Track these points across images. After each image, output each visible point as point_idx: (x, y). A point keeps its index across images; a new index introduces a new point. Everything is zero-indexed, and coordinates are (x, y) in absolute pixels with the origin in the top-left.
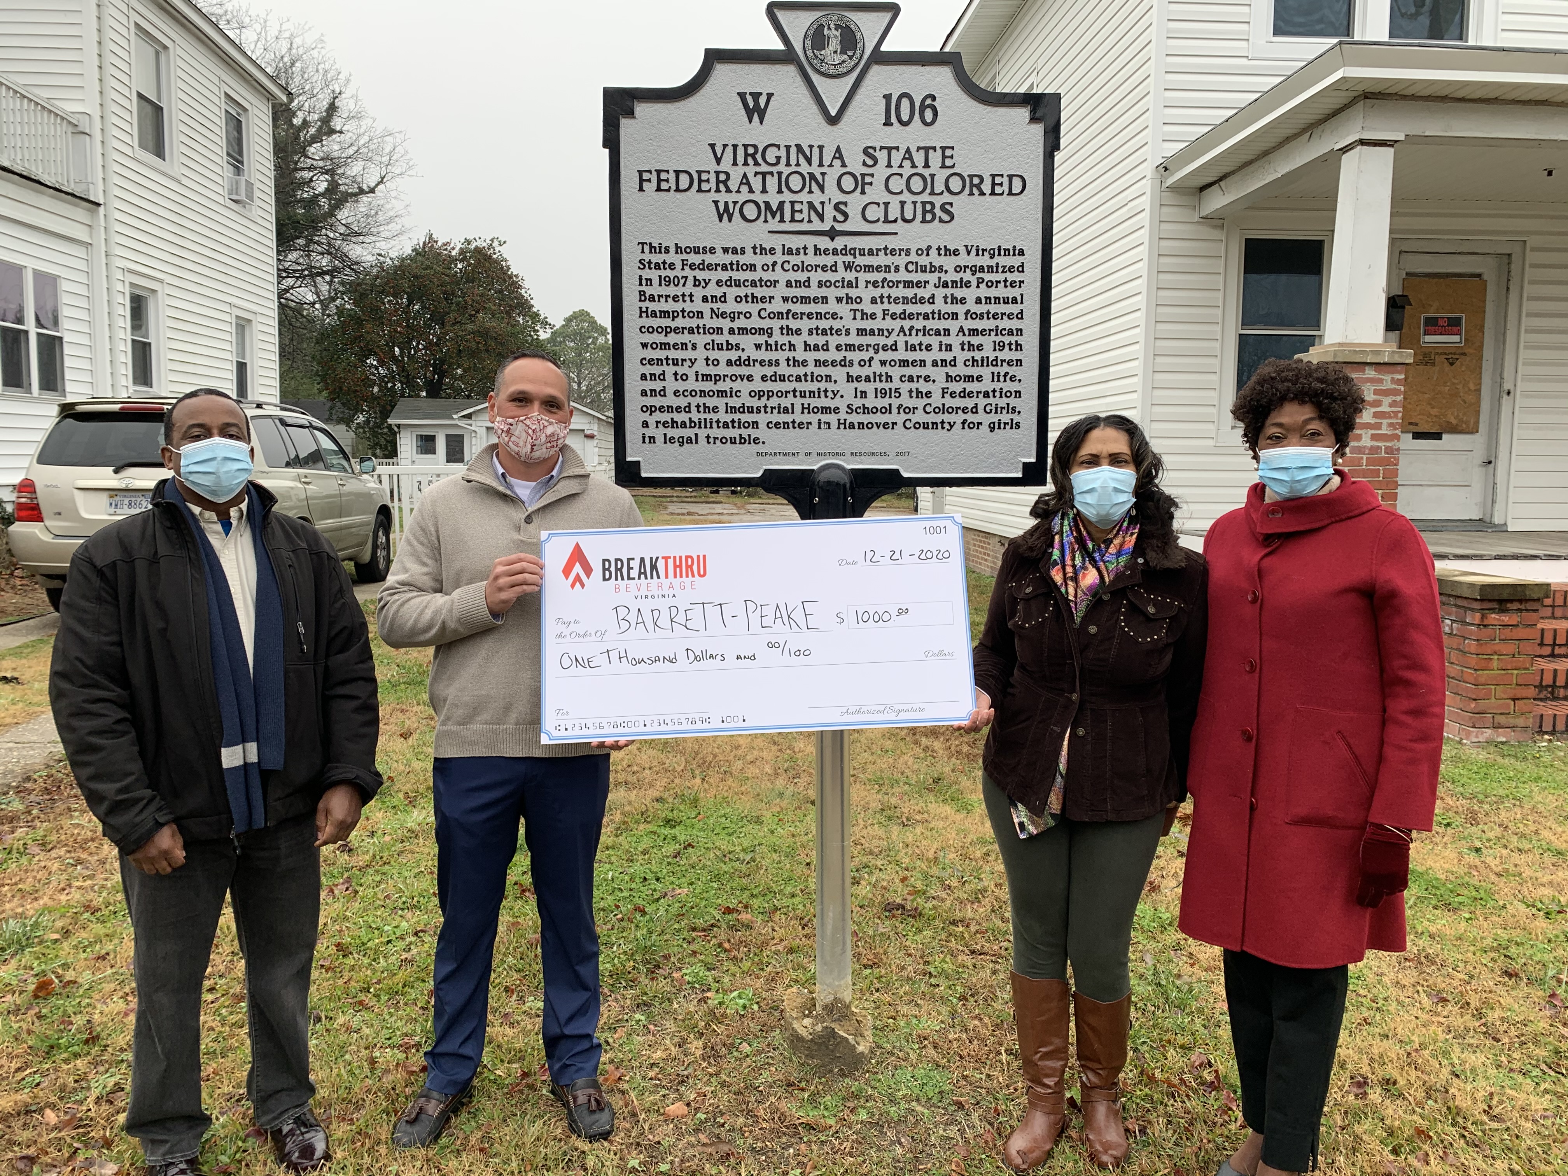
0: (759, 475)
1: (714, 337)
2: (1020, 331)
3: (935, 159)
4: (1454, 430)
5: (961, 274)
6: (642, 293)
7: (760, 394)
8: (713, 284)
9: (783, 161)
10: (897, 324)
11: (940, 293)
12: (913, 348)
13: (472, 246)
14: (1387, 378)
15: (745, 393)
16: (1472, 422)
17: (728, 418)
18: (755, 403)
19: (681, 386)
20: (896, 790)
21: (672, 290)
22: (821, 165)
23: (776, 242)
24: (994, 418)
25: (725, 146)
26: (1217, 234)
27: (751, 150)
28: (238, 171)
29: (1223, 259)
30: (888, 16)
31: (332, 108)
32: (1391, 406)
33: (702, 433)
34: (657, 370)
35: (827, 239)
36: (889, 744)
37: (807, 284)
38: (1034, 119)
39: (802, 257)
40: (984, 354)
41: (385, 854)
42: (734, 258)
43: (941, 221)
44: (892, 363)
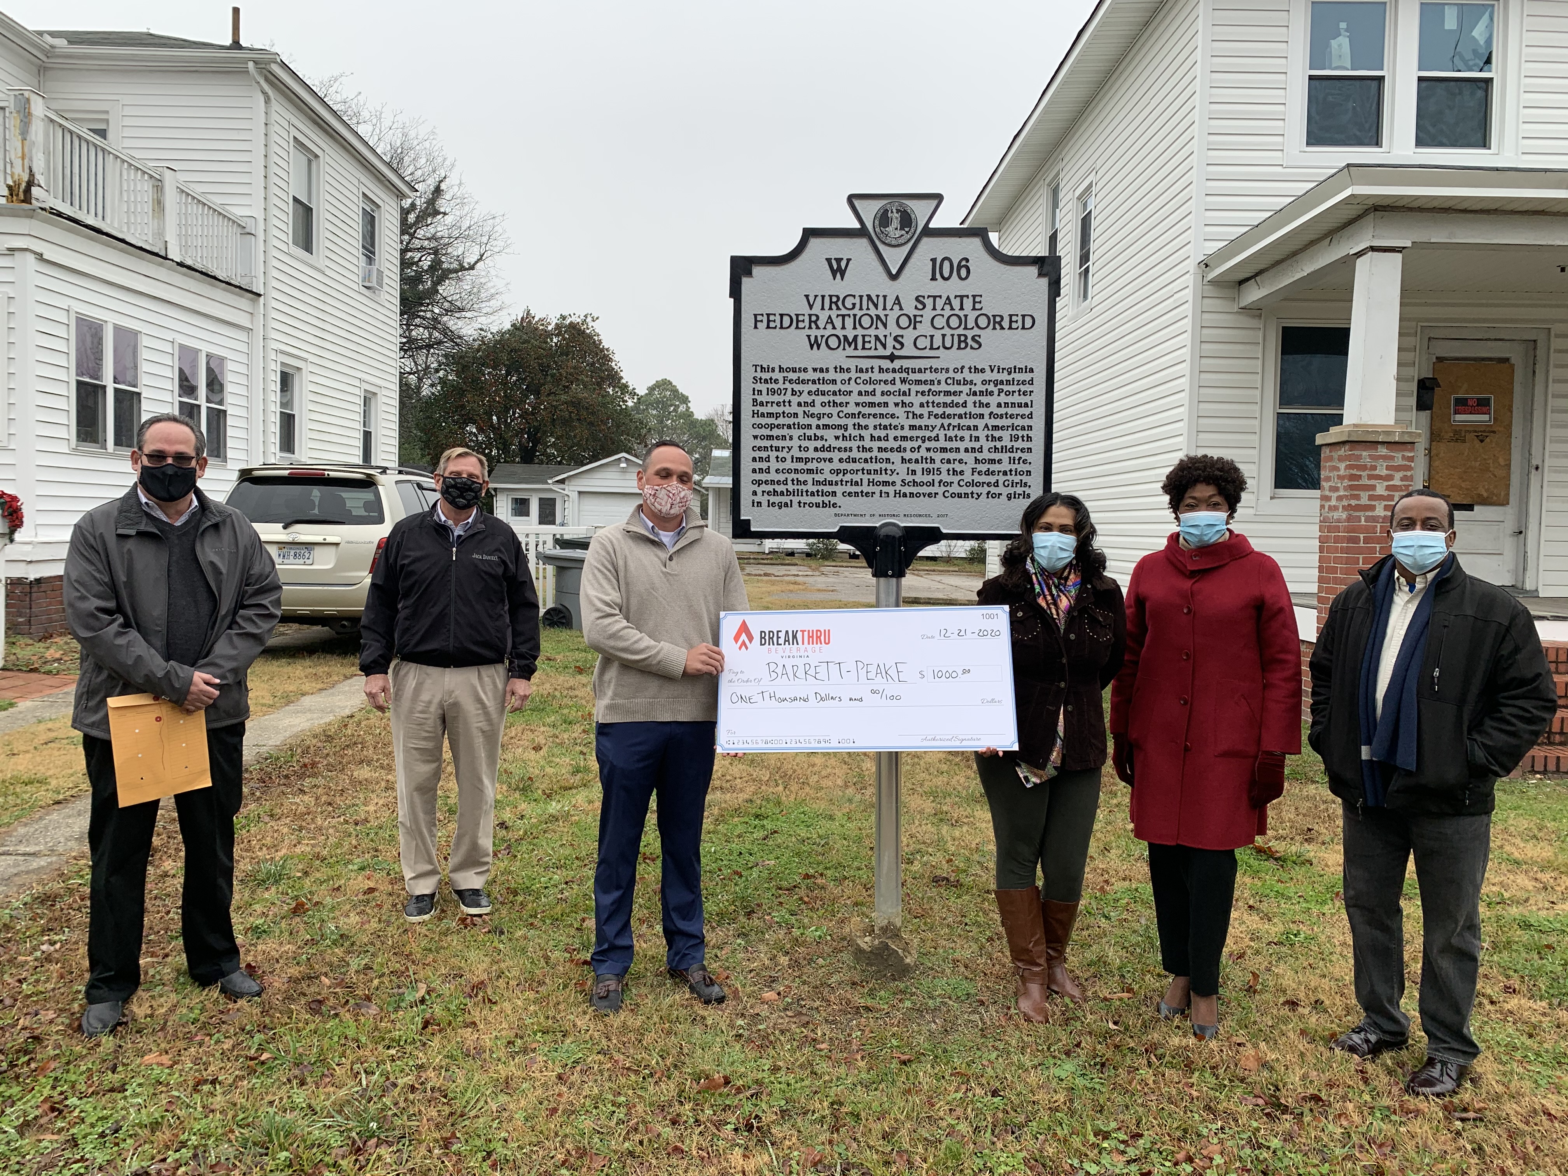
0: (836, 530)
1: (805, 431)
2: (1030, 428)
3: (969, 304)
4: (1485, 502)
5: (987, 386)
6: (755, 400)
7: (838, 472)
8: (805, 394)
9: (858, 306)
10: (939, 422)
11: (971, 399)
12: (951, 439)
13: (567, 322)
14: (1399, 455)
15: (827, 471)
16: (1503, 494)
17: (814, 489)
18: (834, 478)
19: (781, 466)
20: (948, 800)
21: (776, 398)
22: (885, 309)
23: (852, 364)
24: (1011, 490)
25: (816, 296)
26: (1254, 323)
27: (834, 299)
28: (370, 260)
29: (1261, 346)
30: (935, 202)
31: (438, 191)
32: (1402, 480)
33: (796, 500)
34: (764, 454)
35: (888, 361)
36: (944, 767)
37: (873, 393)
38: (1040, 275)
39: (870, 374)
40: (1003, 443)
41: (535, 831)
42: (821, 375)
43: (972, 348)
44: (935, 450)
